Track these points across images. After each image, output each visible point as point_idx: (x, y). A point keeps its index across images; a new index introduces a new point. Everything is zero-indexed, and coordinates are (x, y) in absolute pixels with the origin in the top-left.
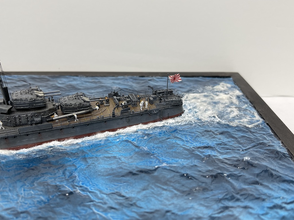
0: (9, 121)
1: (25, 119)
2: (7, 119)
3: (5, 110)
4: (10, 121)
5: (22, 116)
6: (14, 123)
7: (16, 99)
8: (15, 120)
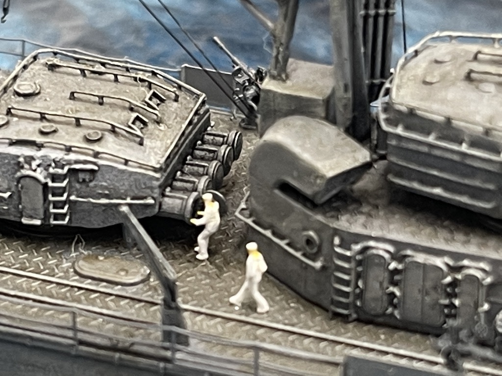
0: (318, 265)
1: (434, 295)
2: (309, 241)
3: (310, 172)
4: (324, 268)
5: (420, 258)
6: (345, 295)
7: (412, 112)
8: (359, 276)
